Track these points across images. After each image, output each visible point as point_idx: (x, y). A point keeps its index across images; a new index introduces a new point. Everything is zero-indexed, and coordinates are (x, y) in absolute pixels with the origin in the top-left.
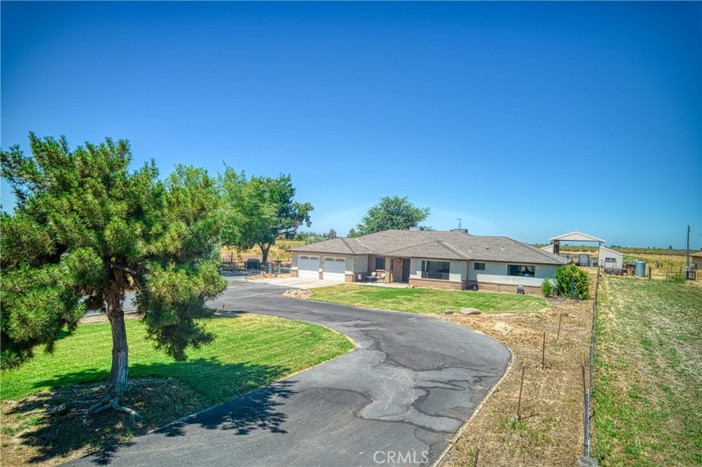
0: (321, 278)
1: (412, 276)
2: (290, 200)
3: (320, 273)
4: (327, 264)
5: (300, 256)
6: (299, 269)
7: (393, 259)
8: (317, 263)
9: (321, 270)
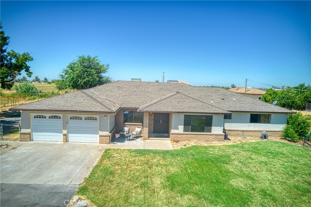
0: (66, 140)
1: (173, 131)
2: (4, 49)
3: (64, 135)
4: (72, 123)
5: (33, 115)
6: (33, 131)
7: (151, 114)
8: (59, 122)
9: (65, 132)
